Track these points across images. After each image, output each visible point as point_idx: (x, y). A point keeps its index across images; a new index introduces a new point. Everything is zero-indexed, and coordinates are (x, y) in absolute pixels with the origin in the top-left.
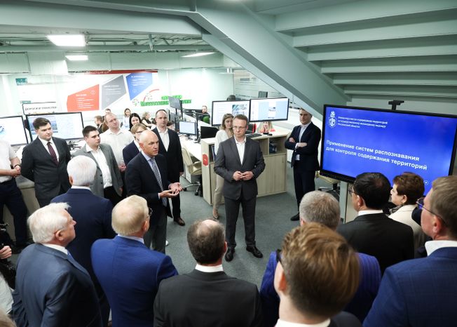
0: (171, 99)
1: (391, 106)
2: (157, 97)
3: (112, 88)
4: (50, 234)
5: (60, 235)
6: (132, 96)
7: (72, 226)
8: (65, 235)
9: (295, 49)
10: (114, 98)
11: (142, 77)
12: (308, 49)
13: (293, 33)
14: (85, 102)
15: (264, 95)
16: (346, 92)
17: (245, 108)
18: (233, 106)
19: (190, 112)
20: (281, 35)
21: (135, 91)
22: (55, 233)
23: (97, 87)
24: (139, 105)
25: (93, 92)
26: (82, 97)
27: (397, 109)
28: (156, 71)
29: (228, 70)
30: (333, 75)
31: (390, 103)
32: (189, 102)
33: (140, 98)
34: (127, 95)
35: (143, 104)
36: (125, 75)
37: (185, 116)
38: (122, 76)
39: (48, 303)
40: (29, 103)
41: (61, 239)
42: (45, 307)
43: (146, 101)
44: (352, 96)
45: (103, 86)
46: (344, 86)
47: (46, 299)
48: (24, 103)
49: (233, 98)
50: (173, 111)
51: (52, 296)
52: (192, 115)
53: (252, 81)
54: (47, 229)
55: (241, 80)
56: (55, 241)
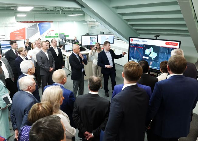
0: (60, 34)
1: (155, 37)
2: (53, 34)
3: (32, 29)
4: (27, 87)
5: (30, 88)
6: (41, 33)
7: (35, 85)
8: (32, 88)
9: (118, 14)
10: (33, 34)
11: (46, 24)
12: (123, 14)
13: (117, 8)
14: (18, 36)
15: (102, 33)
16: (138, 32)
17: (96, 39)
18: (91, 38)
19: (69, 41)
20: (113, 8)
21: (42, 31)
22: (29, 87)
23: (24, 29)
24: (45, 37)
25: (22, 31)
26: (17, 33)
27: (158, 39)
28: (52, 22)
29: (87, 22)
30: (133, 25)
31: (155, 36)
32: (68, 36)
33: (45, 34)
34: (39, 33)
35: (46, 37)
36: (38, 24)
37: (67, 42)
38: (36, 24)
39: (25, 112)
41: (31, 89)
42: (24, 114)
43: (48, 36)
44: (140, 33)
45: (27, 28)
46: (137, 30)
47: (25, 111)
49: (88, 35)
50: (61, 40)
51: (27, 110)
52: (70, 42)
53: (96, 27)
54: (26, 85)
55: (92, 26)
56: (28, 90)
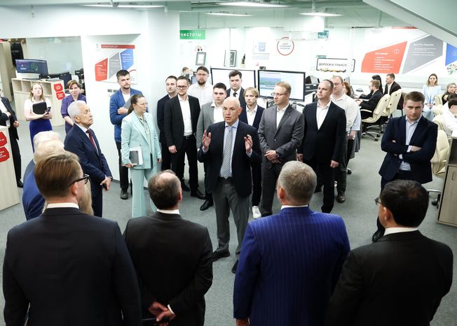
3: (425, 47)
23: (404, 45)
25: (397, 51)
26: (382, 56)
34: (443, 58)
40: (324, 58)
45: (412, 44)
48: (320, 57)
